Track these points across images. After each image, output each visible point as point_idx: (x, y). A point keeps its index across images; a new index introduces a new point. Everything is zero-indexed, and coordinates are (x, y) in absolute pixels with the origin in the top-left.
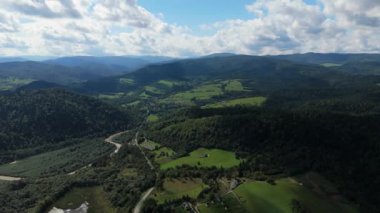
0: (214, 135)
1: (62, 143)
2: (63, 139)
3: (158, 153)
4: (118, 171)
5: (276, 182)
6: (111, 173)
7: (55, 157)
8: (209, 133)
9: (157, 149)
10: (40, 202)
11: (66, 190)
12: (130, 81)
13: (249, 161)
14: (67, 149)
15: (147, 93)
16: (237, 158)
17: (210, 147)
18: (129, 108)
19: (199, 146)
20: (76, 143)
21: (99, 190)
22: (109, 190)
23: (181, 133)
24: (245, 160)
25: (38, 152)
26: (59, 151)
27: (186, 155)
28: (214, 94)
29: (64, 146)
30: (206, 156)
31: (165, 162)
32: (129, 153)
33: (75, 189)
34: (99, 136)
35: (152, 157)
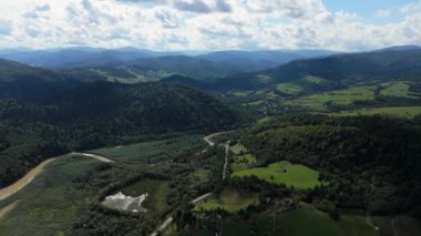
0: (304, 147)
1: (164, 135)
2: (165, 132)
3: (241, 158)
4: (193, 171)
5: (343, 217)
6: (185, 171)
7: (150, 148)
8: (299, 144)
9: (242, 154)
10: (111, 184)
11: (138, 179)
12: (266, 78)
13: (331, 185)
14: (165, 141)
15: (277, 92)
16: (320, 180)
17: (294, 162)
18: (248, 107)
19: (283, 159)
20: (176, 136)
21: (164, 185)
22: (173, 186)
23: (271, 141)
24: (326, 184)
25: (141, 141)
26: (157, 143)
27: (265, 165)
28: (359, 98)
29: (164, 138)
30: (285, 171)
31: (241, 169)
32: (215, 154)
33: (147, 180)
34: (199, 133)
35: (232, 161)
